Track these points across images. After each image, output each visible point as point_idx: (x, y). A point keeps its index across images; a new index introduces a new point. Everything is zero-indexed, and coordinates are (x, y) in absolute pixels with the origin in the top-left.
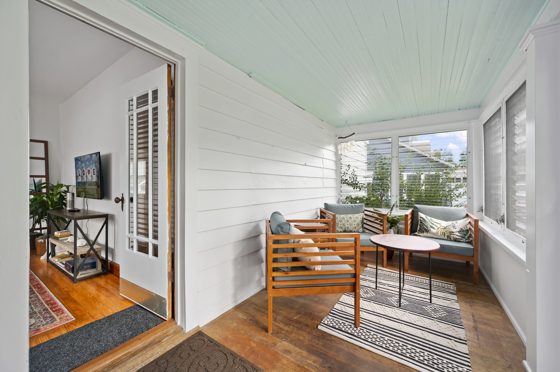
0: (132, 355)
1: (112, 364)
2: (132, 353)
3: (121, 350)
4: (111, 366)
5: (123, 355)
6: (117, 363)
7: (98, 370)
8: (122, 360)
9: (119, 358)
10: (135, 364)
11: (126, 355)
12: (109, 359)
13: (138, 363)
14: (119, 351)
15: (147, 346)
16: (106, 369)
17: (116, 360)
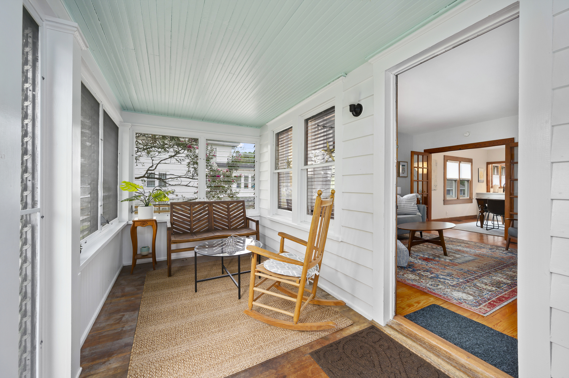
0: (449, 357)
1: (434, 346)
2: (451, 357)
3: (448, 347)
4: (431, 346)
5: (445, 351)
6: (436, 349)
7: (425, 339)
8: (440, 351)
9: (441, 349)
10: (443, 364)
11: (447, 352)
12: (436, 342)
13: (445, 367)
14: (446, 346)
15: (465, 368)
16: (428, 344)
17: (439, 348)
